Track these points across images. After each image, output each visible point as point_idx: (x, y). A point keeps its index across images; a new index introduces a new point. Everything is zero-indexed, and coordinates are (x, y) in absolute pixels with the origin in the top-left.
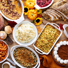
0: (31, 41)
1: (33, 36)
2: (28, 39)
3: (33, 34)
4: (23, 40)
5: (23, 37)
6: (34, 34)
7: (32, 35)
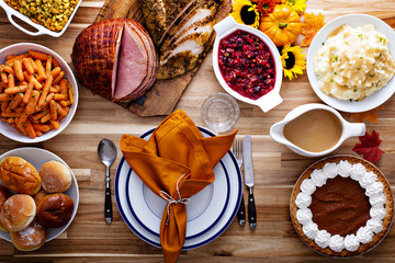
0: (376, 92)
1: (387, 76)
2: (368, 85)
3: (387, 65)
4: (345, 87)
5: (348, 76)
6: (390, 69)
7: (383, 72)
